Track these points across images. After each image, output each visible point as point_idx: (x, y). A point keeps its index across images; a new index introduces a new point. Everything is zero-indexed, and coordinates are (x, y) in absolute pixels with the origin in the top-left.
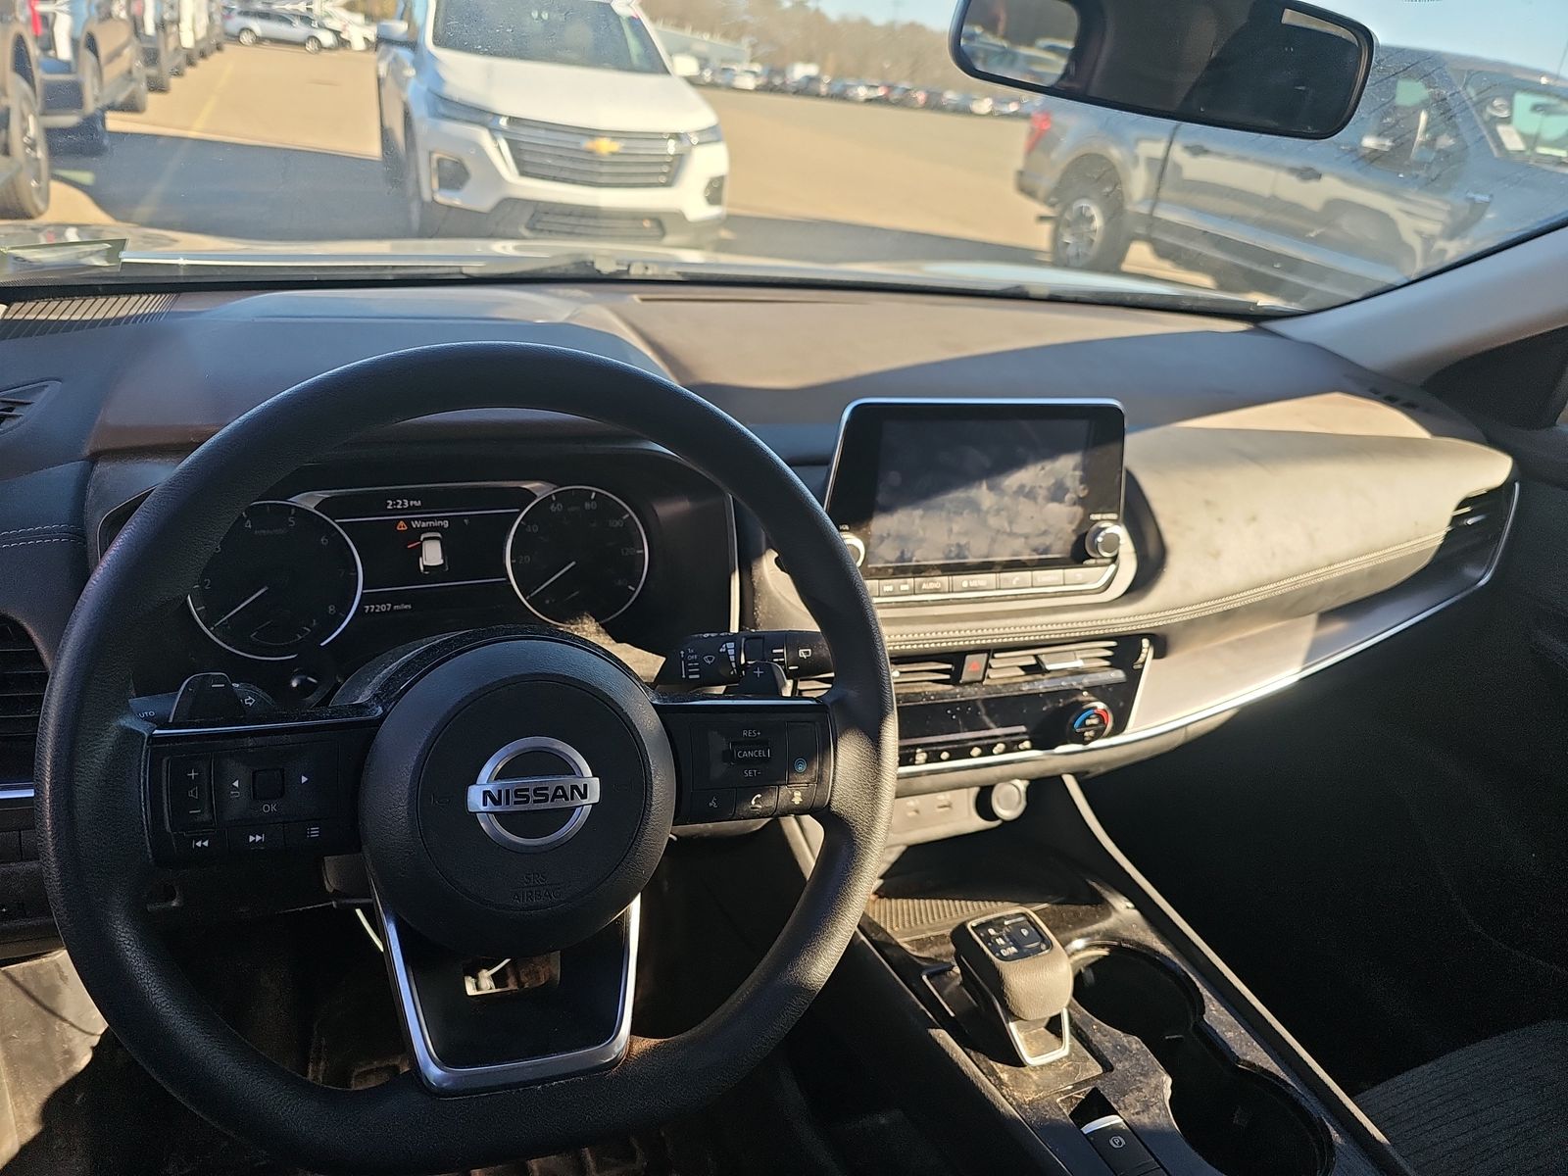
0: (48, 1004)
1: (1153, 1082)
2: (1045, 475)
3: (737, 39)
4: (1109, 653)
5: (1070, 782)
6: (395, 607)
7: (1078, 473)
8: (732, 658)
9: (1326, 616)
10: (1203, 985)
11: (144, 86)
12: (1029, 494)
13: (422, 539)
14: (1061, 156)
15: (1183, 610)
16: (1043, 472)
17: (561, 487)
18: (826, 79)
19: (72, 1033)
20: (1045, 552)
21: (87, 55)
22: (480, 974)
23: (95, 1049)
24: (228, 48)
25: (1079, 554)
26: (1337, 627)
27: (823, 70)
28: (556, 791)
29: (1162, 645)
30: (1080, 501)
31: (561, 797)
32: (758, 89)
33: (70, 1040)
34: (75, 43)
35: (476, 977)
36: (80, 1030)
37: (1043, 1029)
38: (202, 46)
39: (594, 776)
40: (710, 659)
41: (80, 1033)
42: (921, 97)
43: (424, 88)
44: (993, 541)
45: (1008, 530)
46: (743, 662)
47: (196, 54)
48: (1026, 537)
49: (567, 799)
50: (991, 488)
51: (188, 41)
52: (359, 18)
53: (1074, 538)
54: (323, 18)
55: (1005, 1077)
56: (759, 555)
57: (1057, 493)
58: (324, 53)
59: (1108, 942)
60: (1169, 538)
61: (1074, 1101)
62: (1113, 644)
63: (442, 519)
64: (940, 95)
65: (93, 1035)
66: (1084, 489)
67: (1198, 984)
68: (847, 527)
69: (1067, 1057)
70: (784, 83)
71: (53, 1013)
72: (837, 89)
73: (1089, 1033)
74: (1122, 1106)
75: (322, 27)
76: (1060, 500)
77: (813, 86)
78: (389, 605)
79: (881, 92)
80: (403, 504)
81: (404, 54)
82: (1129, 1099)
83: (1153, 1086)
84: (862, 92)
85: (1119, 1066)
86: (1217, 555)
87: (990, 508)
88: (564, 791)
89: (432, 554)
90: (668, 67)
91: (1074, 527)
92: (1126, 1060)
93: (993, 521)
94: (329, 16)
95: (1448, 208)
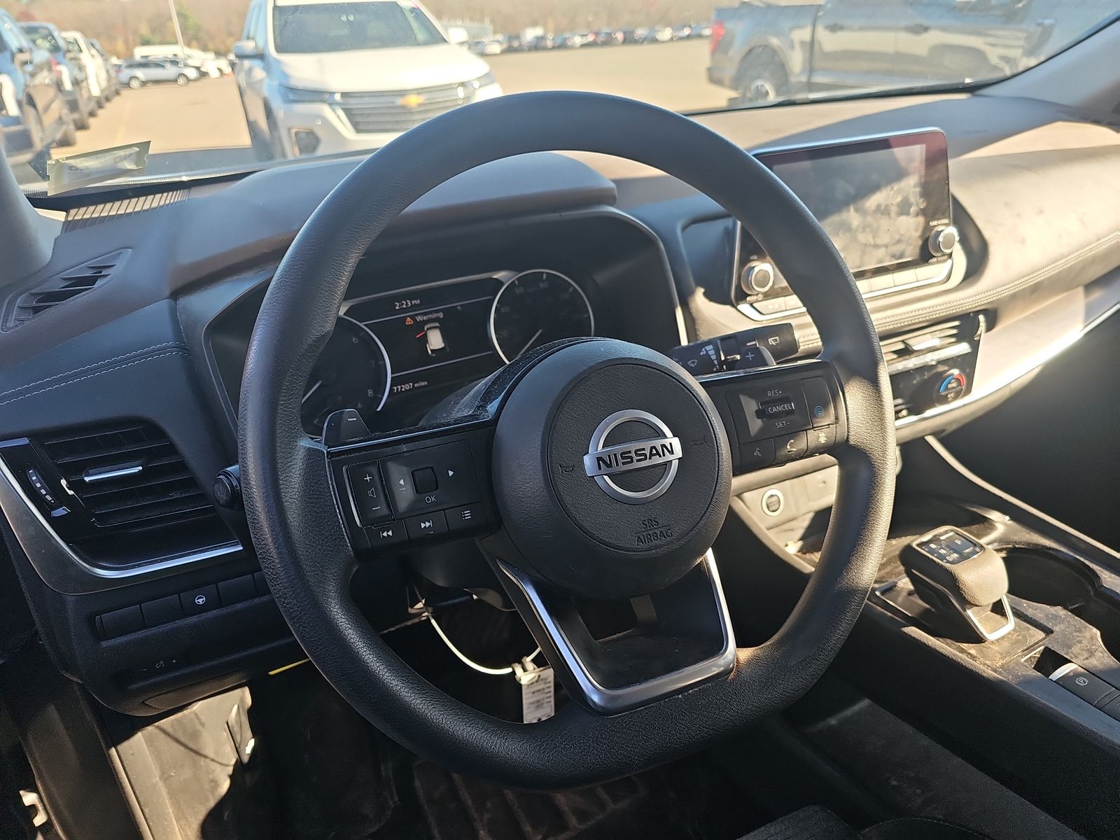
0: (191, 745)
1: (1088, 635)
2: (894, 193)
3: (481, 20)
4: (954, 331)
5: (931, 440)
6: (416, 385)
7: (918, 189)
8: (713, 357)
9: (1090, 287)
10: (1091, 562)
11: (72, 127)
12: (883, 211)
13: (426, 329)
14: (737, 51)
15: (1008, 286)
16: (892, 192)
17: (520, 272)
18: (550, 36)
19: (214, 766)
20: (901, 256)
21: (30, 110)
22: (523, 660)
23: (231, 777)
24: (124, 92)
25: (927, 253)
26: (1097, 294)
27: (546, 31)
28: (651, 451)
29: (992, 316)
30: (923, 212)
31: (655, 455)
32: (504, 52)
33: (213, 771)
34: (20, 104)
35: (520, 662)
36: (219, 763)
37: (989, 612)
38: (106, 93)
39: (674, 436)
40: (693, 363)
41: (218, 765)
42: (620, 36)
43: (276, 83)
44: (863, 253)
45: (872, 243)
46: (723, 358)
47: (103, 100)
48: (886, 246)
49: (660, 456)
50: (857, 210)
51: (96, 92)
52: (211, 55)
53: (920, 243)
54: (185, 59)
55: (973, 652)
56: (692, 293)
57: (904, 209)
58: (192, 84)
59: (1004, 546)
60: (987, 234)
61: (1033, 660)
62: (956, 323)
63: (437, 311)
64: (633, 32)
65: (228, 765)
66: (923, 202)
67: (1087, 562)
68: (755, 257)
69: (1014, 630)
70: (520, 45)
71: (197, 753)
72: (559, 42)
73: (1022, 610)
74: (1073, 656)
75: (186, 65)
76: (907, 213)
77: (542, 44)
78: (411, 384)
79: (591, 38)
80: (407, 304)
81: (256, 64)
82: (1075, 649)
83: (1088, 637)
84: (578, 40)
85: (1056, 629)
86: (1023, 241)
87: (858, 226)
88: (656, 450)
89: (435, 341)
90: (445, 37)
91: (919, 233)
92: (1060, 623)
93: (862, 238)
94: (189, 57)
95: (1024, 35)
